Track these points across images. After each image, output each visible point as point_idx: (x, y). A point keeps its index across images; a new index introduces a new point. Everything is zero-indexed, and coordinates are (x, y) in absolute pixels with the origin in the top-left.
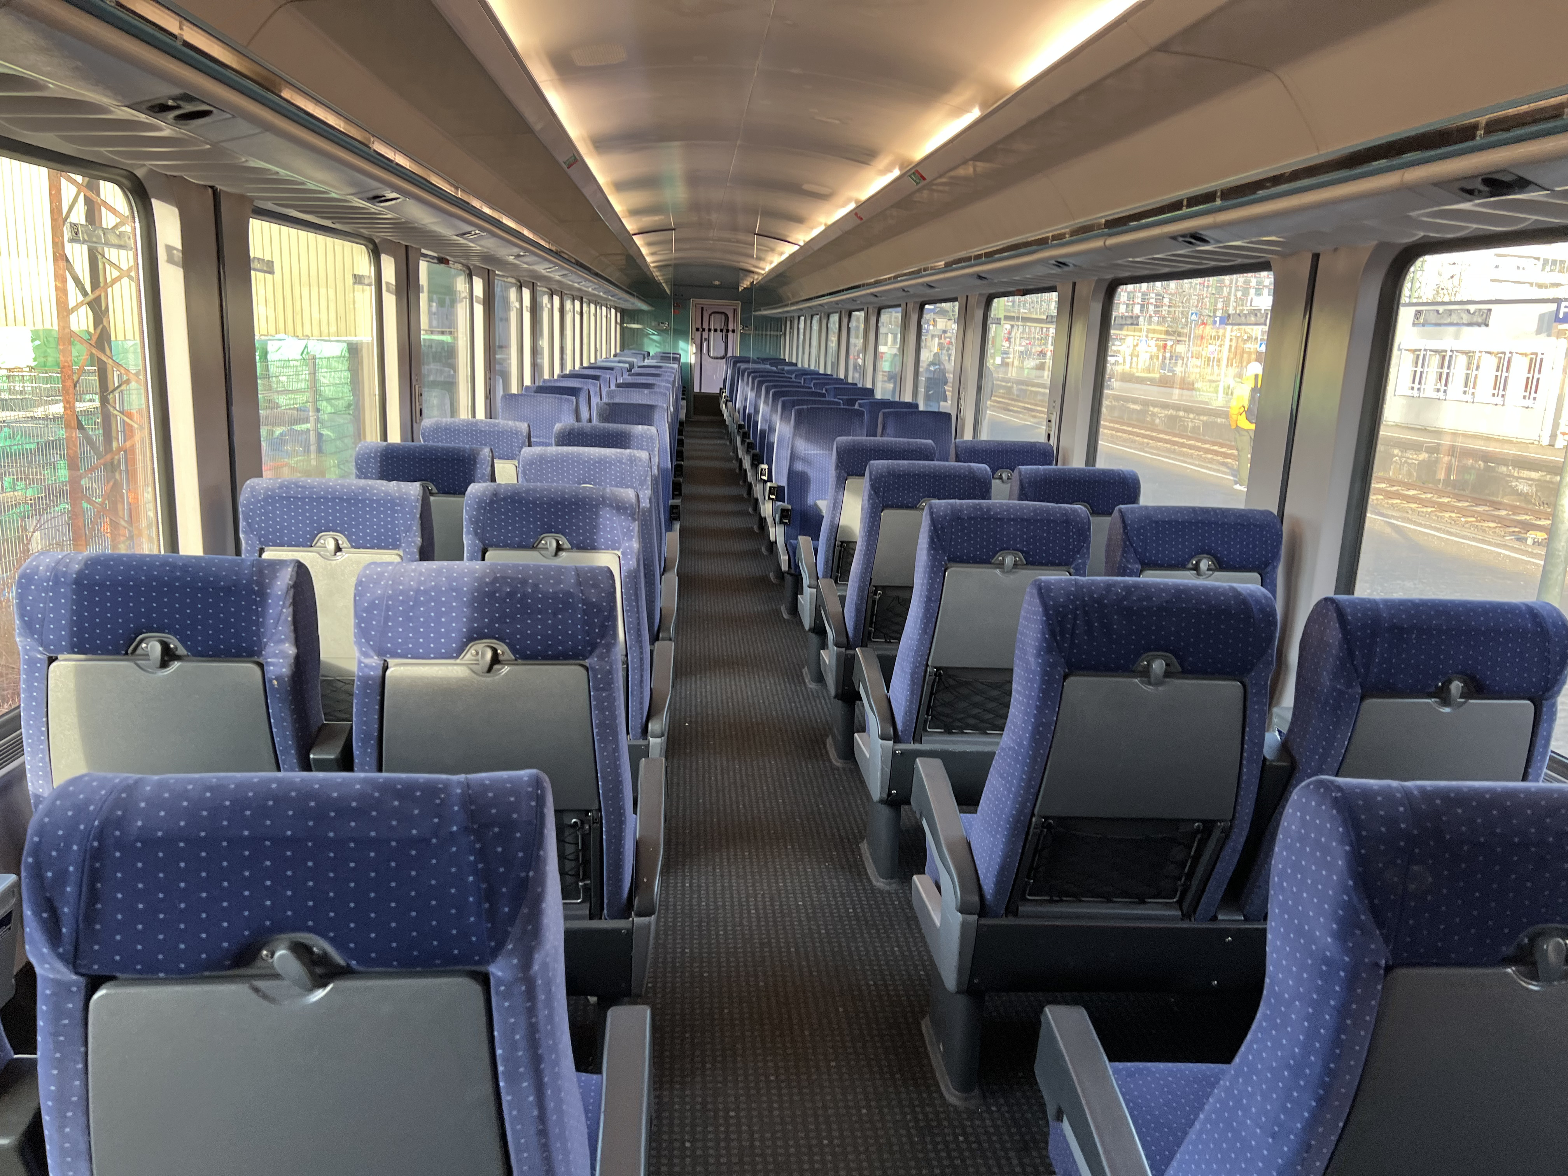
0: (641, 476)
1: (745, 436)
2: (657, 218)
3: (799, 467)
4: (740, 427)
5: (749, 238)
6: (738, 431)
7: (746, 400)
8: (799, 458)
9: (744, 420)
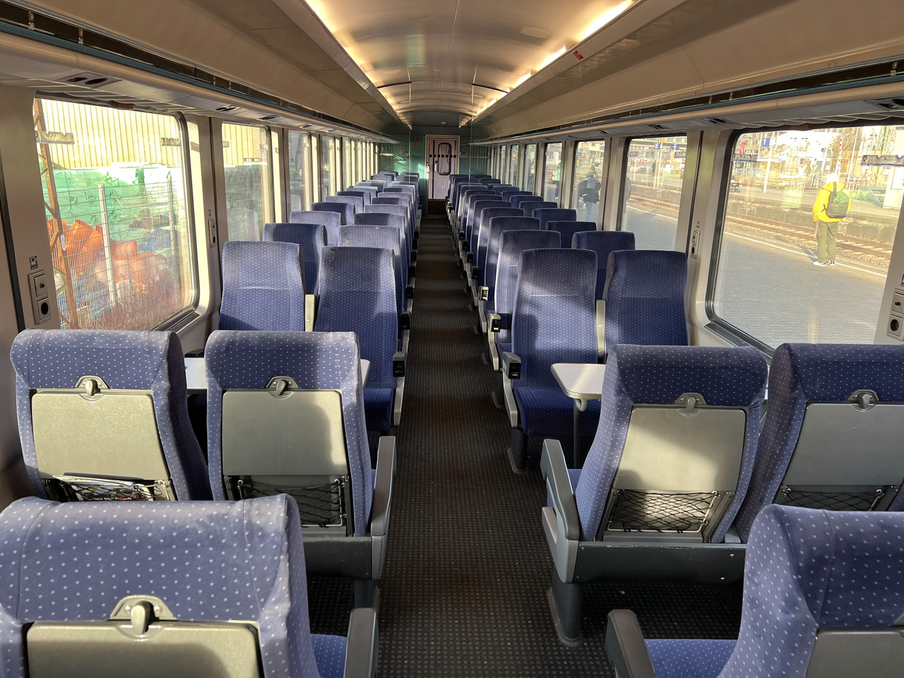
0: (265, 575)
1: (466, 247)
2: (395, 72)
3: (527, 310)
4: (462, 235)
5: (466, 89)
6: (460, 238)
7: (466, 213)
8: (526, 301)
9: (464, 230)
